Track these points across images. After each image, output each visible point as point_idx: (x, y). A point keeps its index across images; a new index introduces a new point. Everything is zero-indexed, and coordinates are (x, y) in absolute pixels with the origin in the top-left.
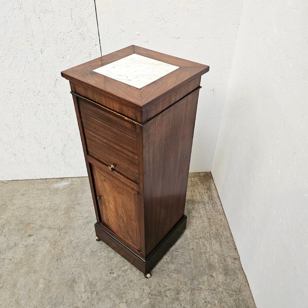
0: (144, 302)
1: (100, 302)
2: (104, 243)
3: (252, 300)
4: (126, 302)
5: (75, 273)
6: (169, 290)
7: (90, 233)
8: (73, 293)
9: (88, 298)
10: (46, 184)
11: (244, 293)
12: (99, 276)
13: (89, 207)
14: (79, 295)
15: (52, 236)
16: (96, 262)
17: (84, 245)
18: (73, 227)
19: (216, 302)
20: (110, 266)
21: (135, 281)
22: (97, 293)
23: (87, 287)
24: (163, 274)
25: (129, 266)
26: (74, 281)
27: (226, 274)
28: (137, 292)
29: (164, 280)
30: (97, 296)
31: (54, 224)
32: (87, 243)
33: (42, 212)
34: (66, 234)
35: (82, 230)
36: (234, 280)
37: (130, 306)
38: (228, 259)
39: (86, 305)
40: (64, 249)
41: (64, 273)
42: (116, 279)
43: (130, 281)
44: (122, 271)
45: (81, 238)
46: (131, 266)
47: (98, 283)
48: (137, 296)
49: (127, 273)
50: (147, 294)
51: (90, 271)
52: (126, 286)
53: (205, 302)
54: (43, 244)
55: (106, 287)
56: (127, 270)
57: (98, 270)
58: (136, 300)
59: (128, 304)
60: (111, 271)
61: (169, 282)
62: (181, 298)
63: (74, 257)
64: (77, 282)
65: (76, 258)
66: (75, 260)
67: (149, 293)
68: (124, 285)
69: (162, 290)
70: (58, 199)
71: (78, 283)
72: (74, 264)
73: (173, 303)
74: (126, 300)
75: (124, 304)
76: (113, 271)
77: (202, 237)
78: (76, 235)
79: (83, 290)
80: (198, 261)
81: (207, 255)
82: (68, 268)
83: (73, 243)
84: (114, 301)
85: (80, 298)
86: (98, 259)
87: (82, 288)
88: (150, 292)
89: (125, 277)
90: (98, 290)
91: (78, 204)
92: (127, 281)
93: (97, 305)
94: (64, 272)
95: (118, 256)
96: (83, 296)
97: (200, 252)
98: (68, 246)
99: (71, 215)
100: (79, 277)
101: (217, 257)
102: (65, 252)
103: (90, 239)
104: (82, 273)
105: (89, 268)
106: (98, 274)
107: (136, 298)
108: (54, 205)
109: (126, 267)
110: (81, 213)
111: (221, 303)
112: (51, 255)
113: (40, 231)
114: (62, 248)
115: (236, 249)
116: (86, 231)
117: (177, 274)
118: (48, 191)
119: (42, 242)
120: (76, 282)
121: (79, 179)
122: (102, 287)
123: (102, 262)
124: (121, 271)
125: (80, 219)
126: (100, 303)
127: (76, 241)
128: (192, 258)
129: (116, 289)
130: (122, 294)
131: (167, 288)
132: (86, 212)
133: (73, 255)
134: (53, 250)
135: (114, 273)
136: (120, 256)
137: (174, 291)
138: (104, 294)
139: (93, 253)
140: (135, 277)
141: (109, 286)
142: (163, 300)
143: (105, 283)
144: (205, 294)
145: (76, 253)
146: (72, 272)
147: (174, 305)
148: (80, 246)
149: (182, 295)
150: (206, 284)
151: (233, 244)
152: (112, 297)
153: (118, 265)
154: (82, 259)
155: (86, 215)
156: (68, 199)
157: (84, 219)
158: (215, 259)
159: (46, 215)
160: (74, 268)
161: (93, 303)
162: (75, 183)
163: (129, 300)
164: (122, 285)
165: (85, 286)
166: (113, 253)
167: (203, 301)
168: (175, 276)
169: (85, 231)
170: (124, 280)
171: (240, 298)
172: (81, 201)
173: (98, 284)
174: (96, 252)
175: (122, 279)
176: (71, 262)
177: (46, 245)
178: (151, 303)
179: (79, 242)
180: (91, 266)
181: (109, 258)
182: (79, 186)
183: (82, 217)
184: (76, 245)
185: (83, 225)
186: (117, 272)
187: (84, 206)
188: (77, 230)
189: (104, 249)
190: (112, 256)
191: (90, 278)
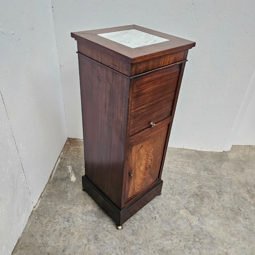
0: (178, 198)
1: (180, 228)
2: (125, 223)
3: (174, 148)
5: (154, 250)
7: (110, 236)
8: (173, 251)
9: (177, 237)
11: (170, 150)
12: (158, 229)
13: (74, 238)
14: (174, 245)
16: (144, 231)
17: (124, 242)
19: (176, 163)
20: (149, 219)
21: (162, 202)
22: (173, 230)
23: (168, 238)
25: (150, 205)
26: (162, 250)
28: (171, 202)
30: (175, 230)
32: (123, 239)
35: (104, 244)
37: (181, 207)
39: (183, 239)
42: (161, 215)
43: (163, 206)
44: (154, 210)
45: (116, 245)
47: (164, 230)
48: (174, 202)
49: (156, 207)
50: (172, 196)
51: (153, 236)
53: (176, 167)
55: (167, 223)
56: (153, 207)
57: (152, 229)
58: (177, 203)
59: (180, 209)
60: (154, 219)
62: (175, 178)
65: (138, 249)
66: (140, 250)
67: (172, 195)
68: (165, 210)
69: (170, 187)
71: (163, 246)
72: (145, 251)
73: (178, 183)
74: (177, 210)
75: (180, 211)
76: (154, 218)
78: (110, 250)
79: (170, 241)
84: (178, 218)
85: (177, 244)
86: (142, 228)
87: (169, 242)
88: (171, 194)
89: (159, 209)
90: (170, 229)
91: (63, 251)
92: (163, 208)
93: (182, 230)
95: (140, 212)
96: (175, 241)
100: (158, 246)
103: (118, 236)
104: (154, 243)
105: (149, 237)
106: (156, 229)
109: (151, 207)
110: (79, 247)
111: (176, 161)
116: (107, 240)
120: (162, 248)
121: (16, 252)
122: (167, 226)
125: (89, 248)
127: (117, 250)
129: (169, 215)
130: (173, 212)
131: (168, 184)
132: (79, 241)
133: (135, 252)
135: (156, 217)
136: (139, 211)
137: (170, 181)
138: (173, 225)
139: (134, 233)
140: (159, 202)
141: (167, 221)
142: (176, 188)
143: (164, 224)
144: (171, 167)
145: (132, 250)
146: (153, 253)
148: (125, 246)
149: (172, 177)
152: (175, 219)
153: (149, 213)
154: (140, 243)
155: (85, 241)
157: (90, 243)
160: (149, 251)
161: (180, 233)
163: (177, 207)
165: (166, 240)
166: (137, 216)
167: (176, 168)
169: (107, 242)
170: (162, 210)
171: (173, 152)
172: (59, 248)
173: (165, 229)
174: (133, 230)
175: (161, 211)
178: (178, 195)
179: (120, 247)
180: (148, 235)
181: (141, 220)
182: (30, 251)
183: (86, 245)
184: (123, 250)
185: (97, 244)
186: (155, 214)
187: (70, 244)
188: (103, 250)
189: (131, 223)
190: (140, 217)
191: (159, 236)
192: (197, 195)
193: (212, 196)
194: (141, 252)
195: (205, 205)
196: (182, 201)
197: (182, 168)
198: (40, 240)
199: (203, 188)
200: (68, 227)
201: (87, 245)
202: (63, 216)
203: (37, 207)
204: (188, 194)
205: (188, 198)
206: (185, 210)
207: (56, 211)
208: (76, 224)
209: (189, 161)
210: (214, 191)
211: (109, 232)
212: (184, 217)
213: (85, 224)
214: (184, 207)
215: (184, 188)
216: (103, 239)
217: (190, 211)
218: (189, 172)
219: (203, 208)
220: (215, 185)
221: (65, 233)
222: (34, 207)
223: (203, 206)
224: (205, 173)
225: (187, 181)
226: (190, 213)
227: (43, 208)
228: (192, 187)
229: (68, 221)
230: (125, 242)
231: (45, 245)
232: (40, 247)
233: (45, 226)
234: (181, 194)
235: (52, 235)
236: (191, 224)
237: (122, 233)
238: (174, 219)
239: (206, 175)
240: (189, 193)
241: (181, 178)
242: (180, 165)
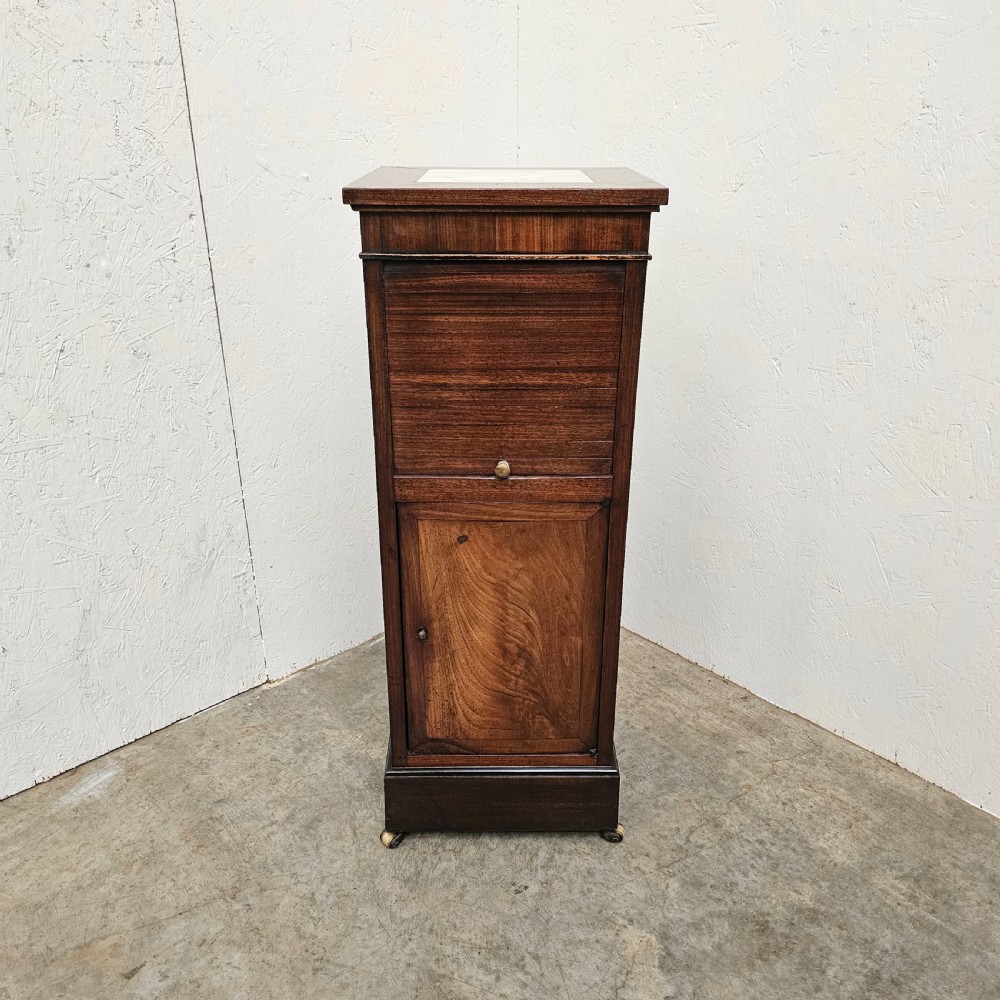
0: (669, 890)
1: (567, 970)
3: (851, 747)
4: (631, 921)
5: (415, 960)
6: (691, 832)
7: (346, 845)
9: (525, 985)
10: (23, 815)
11: (827, 745)
12: (494, 919)
13: (269, 791)
15: (221, 926)
16: (447, 897)
17: (362, 881)
18: (270, 862)
19: (802, 790)
20: (496, 879)
21: (598, 866)
22: (536, 958)
23: (493, 964)
24: (644, 811)
25: (545, 848)
26: (435, 978)
27: (761, 732)
28: (630, 884)
29: (657, 820)
30: (543, 962)
31: (191, 892)
32: (369, 872)
33: (102, 890)
34: (266, 893)
35: (312, 852)
36: (786, 735)
37: (648, 921)
38: (733, 706)
40: (309, 928)
41: (382, 982)
42: (548, 895)
43: (586, 875)
44: (543, 867)
45: (334, 873)
46: (550, 846)
47: (509, 935)
48: (641, 893)
49: (559, 863)
50: (656, 872)
51: (455, 926)
52: (589, 890)
53: (784, 804)
54: (215, 964)
55: (542, 927)
56: (551, 860)
57: (473, 908)
58: (649, 901)
59: (638, 922)
61: (674, 818)
62: (735, 829)
63: (365, 925)
64: (448, 973)
65: (377, 924)
66: (376, 930)
67: (660, 867)
68: (582, 892)
69: (682, 843)
70: (124, 826)
71: (453, 973)
72: (388, 942)
73: (727, 849)
74: (624, 918)
75: (630, 927)
76: (518, 885)
77: (639, 696)
78: (308, 874)
79: (491, 979)
80: (685, 743)
81: (689, 723)
82: (378, 964)
83: (318, 897)
84: (597, 941)
86: (447, 886)
87: (481, 977)
88: (658, 864)
89: (564, 875)
90: (531, 949)
91: (220, 802)
92: (579, 881)
93: (567, 982)
94: (375, 980)
95: (492, 845)
96: (507, 990)
97: (670, 725)
98: (315, 915)
99: (227, 838)
100: (438, 960)
101: (710, 715)
102: (321, 936)
103: (365, 859)
104: (438, 946)
105: (443, 920)
106: (487, 917)
107: (642, 896)
108: (128, 850)
110: (257, 817)
111: (810, 786)
112: (280, 971)
113: (157, 941)
114: (298, 929)
115: (726, 682)
116: (330, 848)
117: (672, 791)
118: (54, 827)
119: (202, 963)
120: (444, 976)
121: (144, 744)
122: (533, 935)
123: (464, 887)
124: (539, 868)
125: (272, 833)
126: (569, 970)
127: (324, 887)
128: (667, 744)
129: (574, 913)
130: (600, 912)
131: (683, 831)
133: (359, 925)
134: (271, 957)
135: (526, 887)
136: (495, 839)
137: (704, 827)
138: (555, 946)
139: (413, 882)
140: (589, 857)
141: (547, 921)
142: (702, 858)
143: (528, 922)
144: (765, 792)
145: (359, 913)
146: (402, 964)
147: (734, 852)
148: (353, 891)
149: (728, 822)
150: (746, 771)
151: (710, 676)
152: (583, 937)
153: (519, 863)
154: (398, 915)
155: (281, 814)
156: (165, 809)
157: (288, 826)
158: (711, 721)
159: (128, 888)
160: (399, 951)
161: (551, 983)
162: (140, 759)
163: (632, 912)
164: (578, 896)
165: (480, 966)
166: (472, 846)
167: (779, 806)
168: (671, 798)
169: (324, 850)
170: (571, 883)
171: (831, 755)
172: (219, 791)
173: (514, 937)
174: (418, 873)
175: (561, 884)
176: (372, 943)
177: (231, 957)
178: (687, 883)
179: (337, 885)
180: (446, 913)
181: (472, 864)
182: (166, 760)
183: (272, 824)
184: (339, 897)
185: (298, 839)
186: (531, 880)
187: (246, 798)
188: (294, 861)
189: (435, 853)
190: (478, 856)
191: (473, 941)
192: (764, 928)
193: (831, 973)
194: (377, 936)
195: (757, 976)
196: (676, 907)
197: (810, 817)
198: (204, 751)
199: (820, 925)
200: (284, 761)
201: (274, 826)
202: (301, 732)
203: (276, 684)
204: (730, 903)
205: (711, 915)
206: (653, 938)
207: (300, 716)
208: (306, 768)
209: (872, 814)
210: (864, 966)
211: (355, 835)
212: (623, 953)
213: (324, 779)
214: (662, 925)
215: (739, 878)
216: (323, 837)
217: (669, 954)
218: (825, 846)
219: (736, 982)
220: (894, 948)
221: (263, 770)
222: (268, 682)
223: (747, 974)
224: (901, 886)
225: (775, 867)
226: (662, 959)
227: (284, 693)
228: (773, 895)
229: (298, 751)
230: (365, 884)
231: (203, 766)
232: (189, 763)
233: (244, 730)
234: (698, 885)
235: (235, 756)
236: (623, 986)
237: (382, 860)
238: (580, 935)
239: (895, 894)
240: (734, 903)
241: (761, 842)
242: (811, 804)
